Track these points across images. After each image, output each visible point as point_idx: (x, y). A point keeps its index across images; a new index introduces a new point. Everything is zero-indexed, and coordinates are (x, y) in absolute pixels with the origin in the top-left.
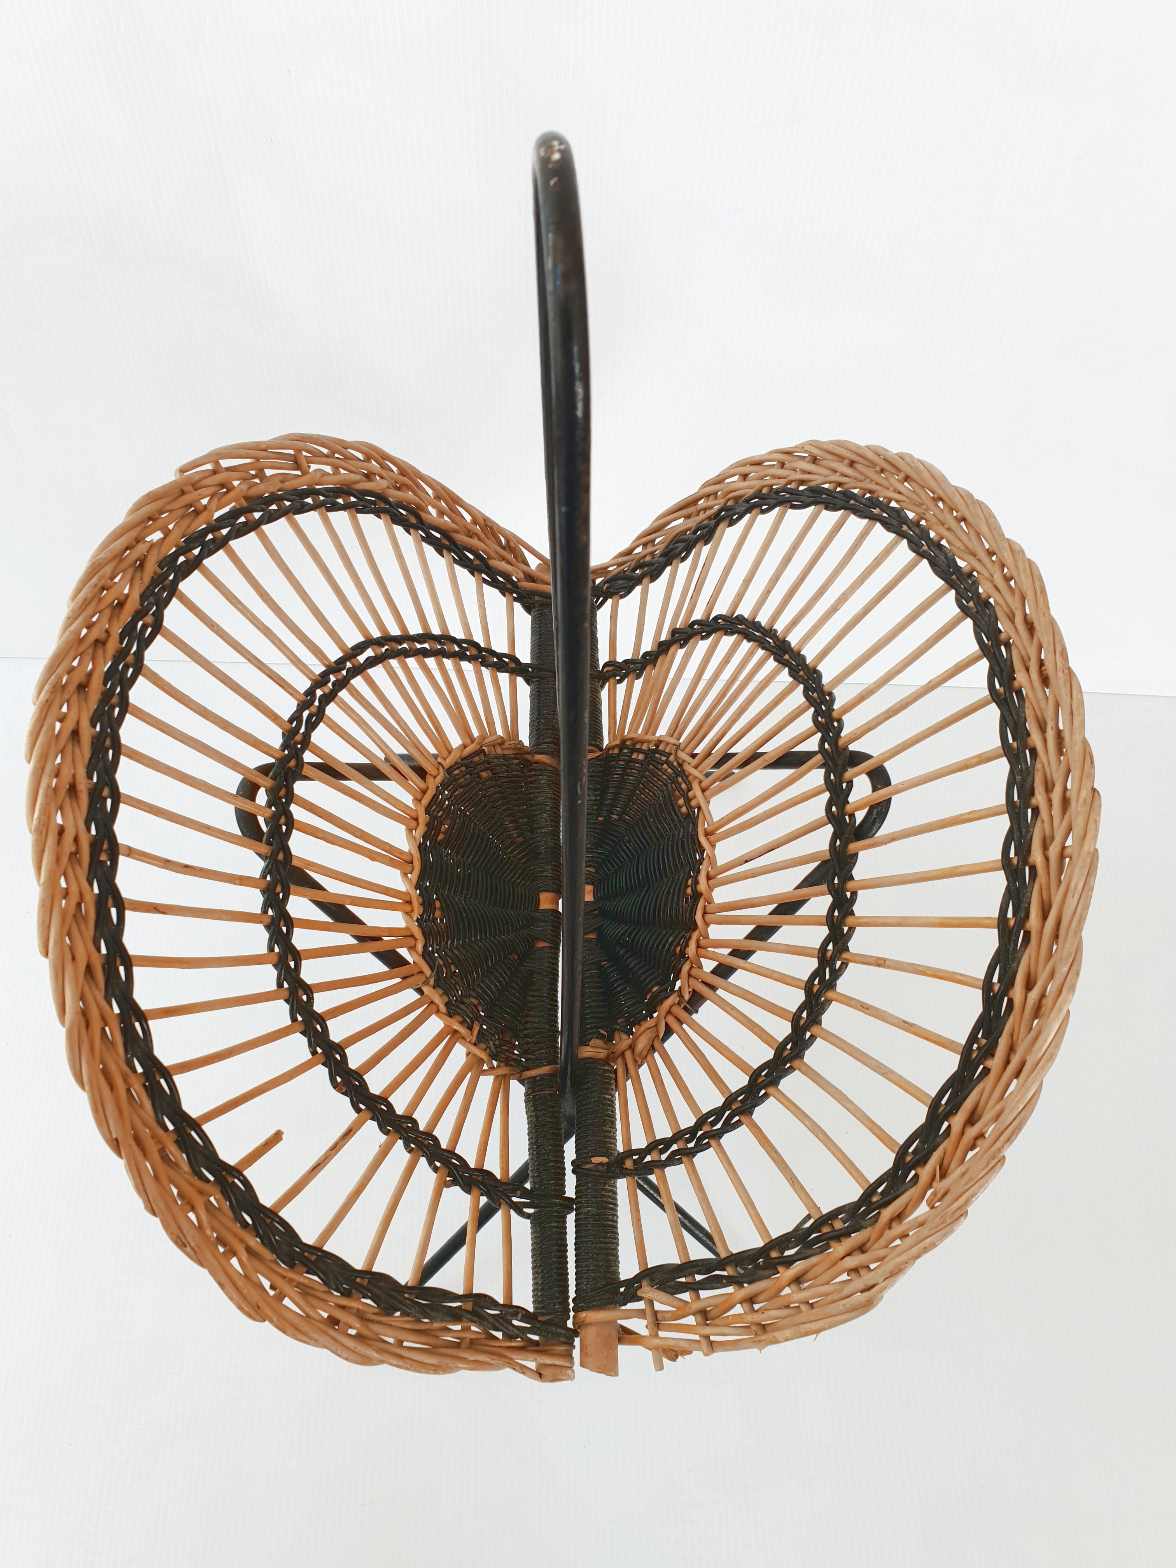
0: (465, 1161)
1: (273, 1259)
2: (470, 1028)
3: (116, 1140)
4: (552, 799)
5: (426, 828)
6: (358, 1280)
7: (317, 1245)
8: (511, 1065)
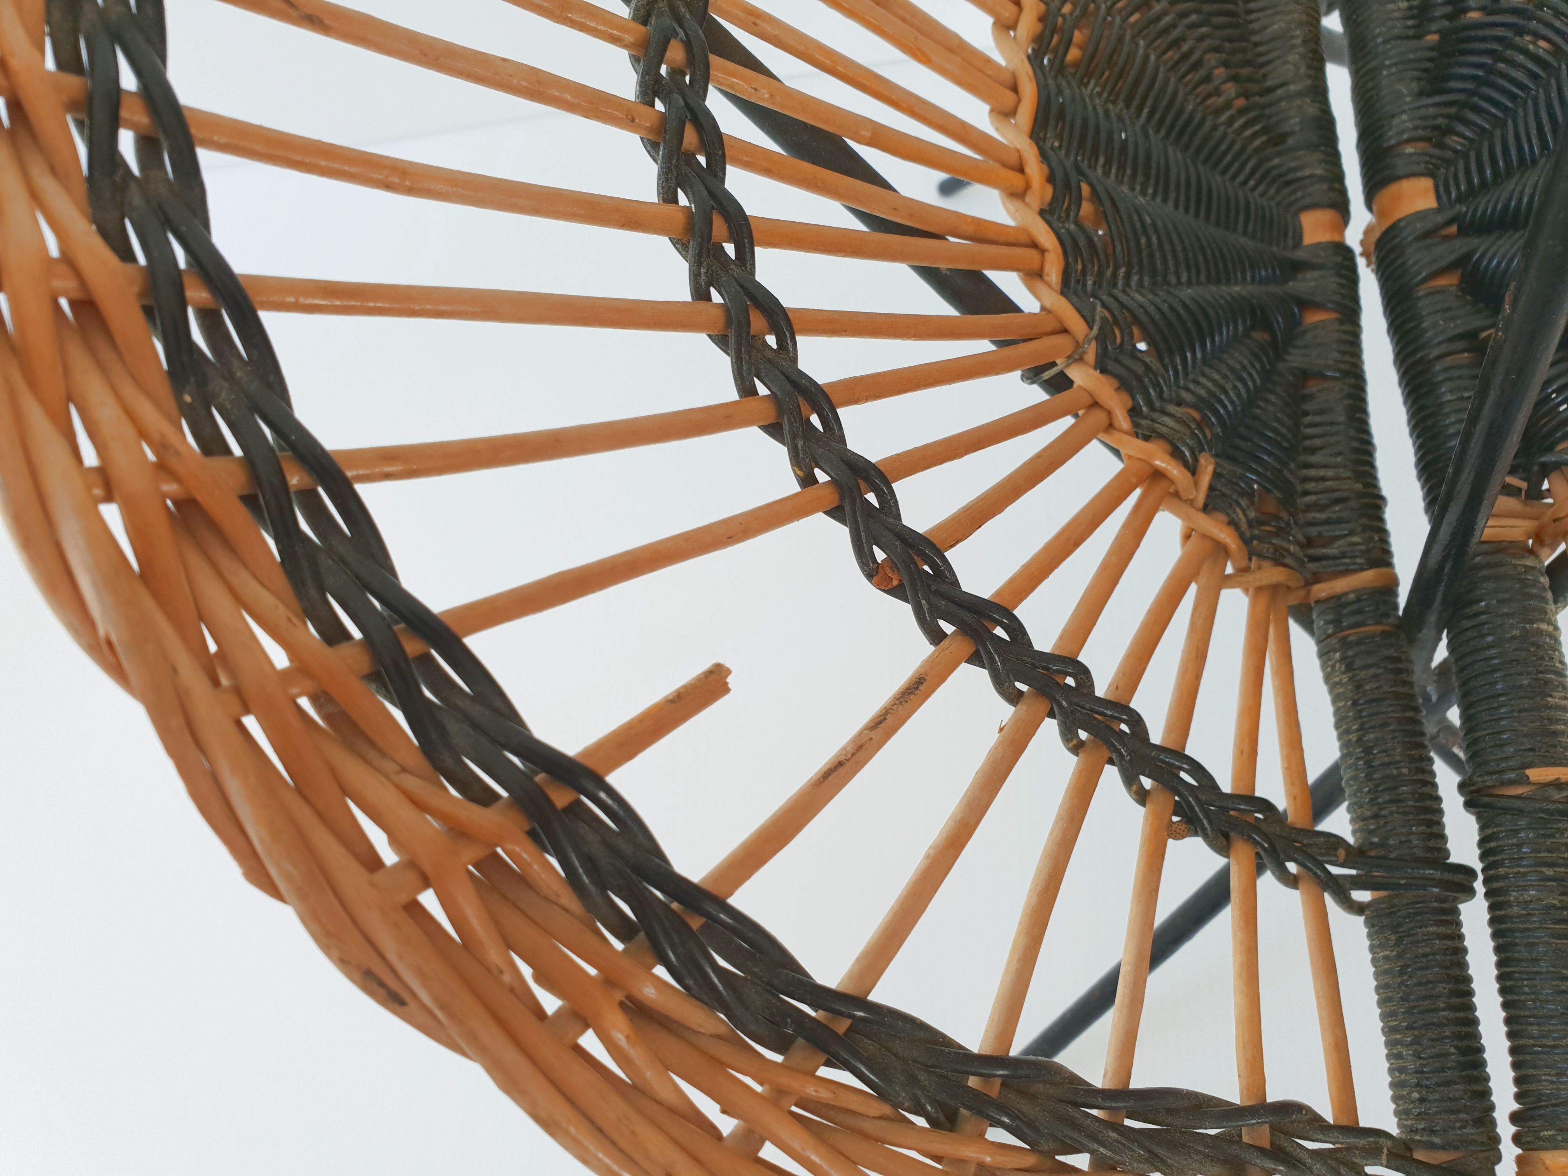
0: (1211, 778)
1: (721, 1030)
2: (1193, 469)
3: (109, 643)
4: (1301, 24)
5: (1039, 27)
6: (973, 1082)
7: (850, 990)
8: (1286, 566)
